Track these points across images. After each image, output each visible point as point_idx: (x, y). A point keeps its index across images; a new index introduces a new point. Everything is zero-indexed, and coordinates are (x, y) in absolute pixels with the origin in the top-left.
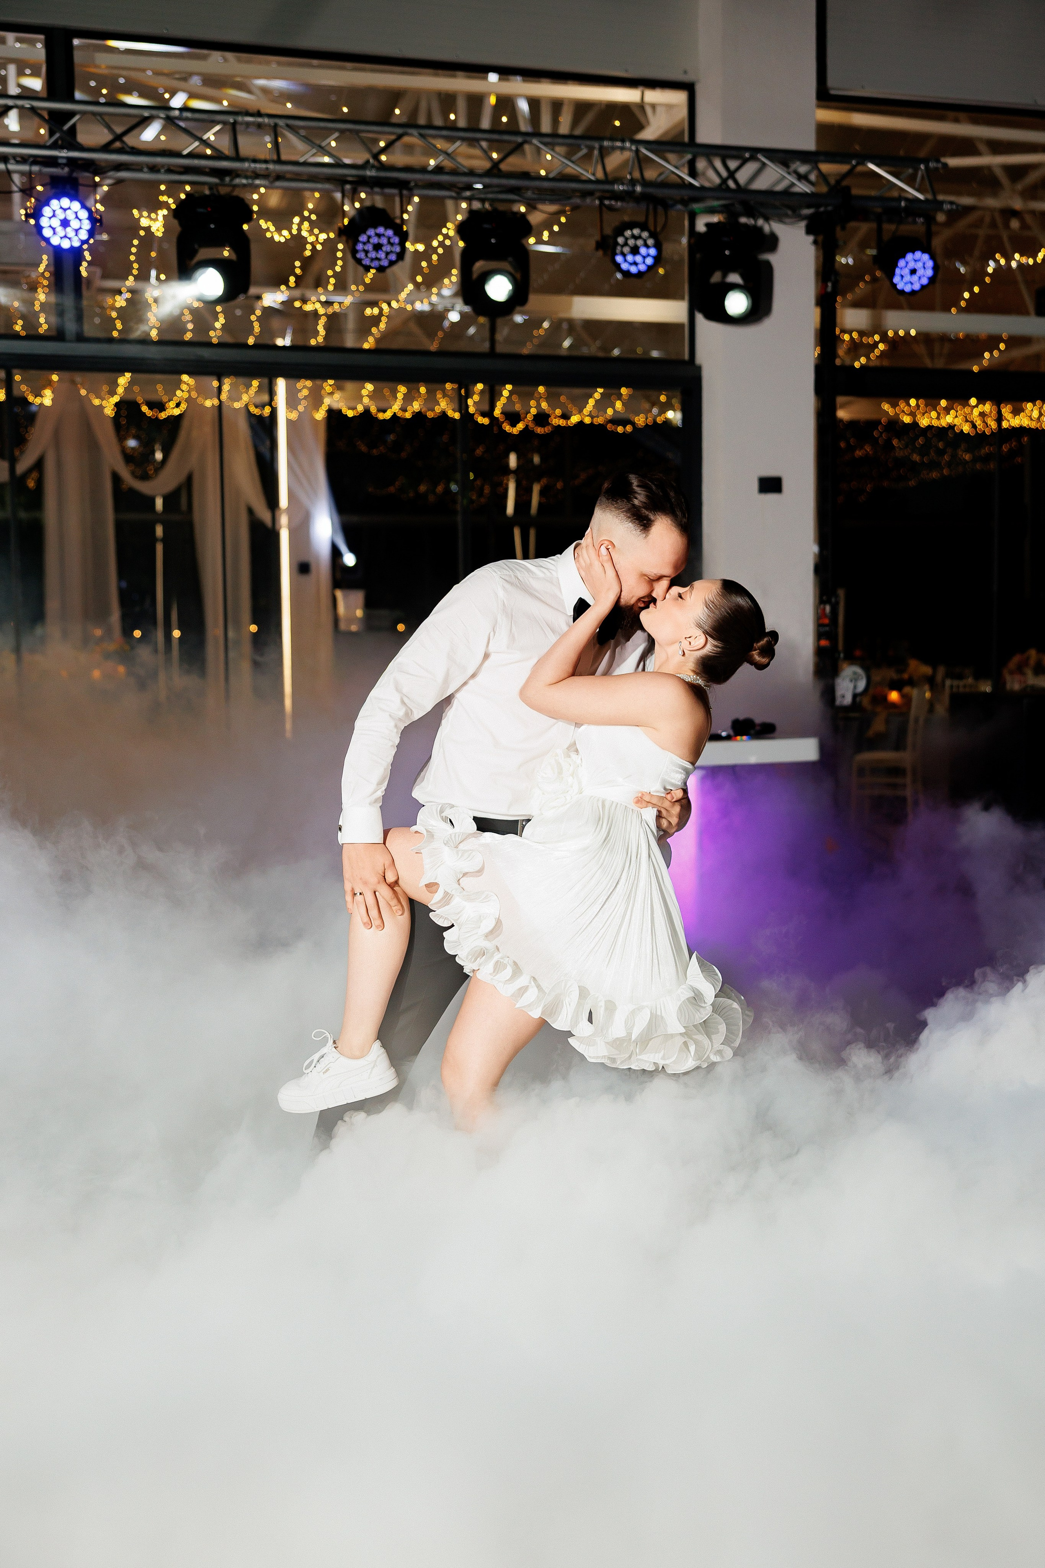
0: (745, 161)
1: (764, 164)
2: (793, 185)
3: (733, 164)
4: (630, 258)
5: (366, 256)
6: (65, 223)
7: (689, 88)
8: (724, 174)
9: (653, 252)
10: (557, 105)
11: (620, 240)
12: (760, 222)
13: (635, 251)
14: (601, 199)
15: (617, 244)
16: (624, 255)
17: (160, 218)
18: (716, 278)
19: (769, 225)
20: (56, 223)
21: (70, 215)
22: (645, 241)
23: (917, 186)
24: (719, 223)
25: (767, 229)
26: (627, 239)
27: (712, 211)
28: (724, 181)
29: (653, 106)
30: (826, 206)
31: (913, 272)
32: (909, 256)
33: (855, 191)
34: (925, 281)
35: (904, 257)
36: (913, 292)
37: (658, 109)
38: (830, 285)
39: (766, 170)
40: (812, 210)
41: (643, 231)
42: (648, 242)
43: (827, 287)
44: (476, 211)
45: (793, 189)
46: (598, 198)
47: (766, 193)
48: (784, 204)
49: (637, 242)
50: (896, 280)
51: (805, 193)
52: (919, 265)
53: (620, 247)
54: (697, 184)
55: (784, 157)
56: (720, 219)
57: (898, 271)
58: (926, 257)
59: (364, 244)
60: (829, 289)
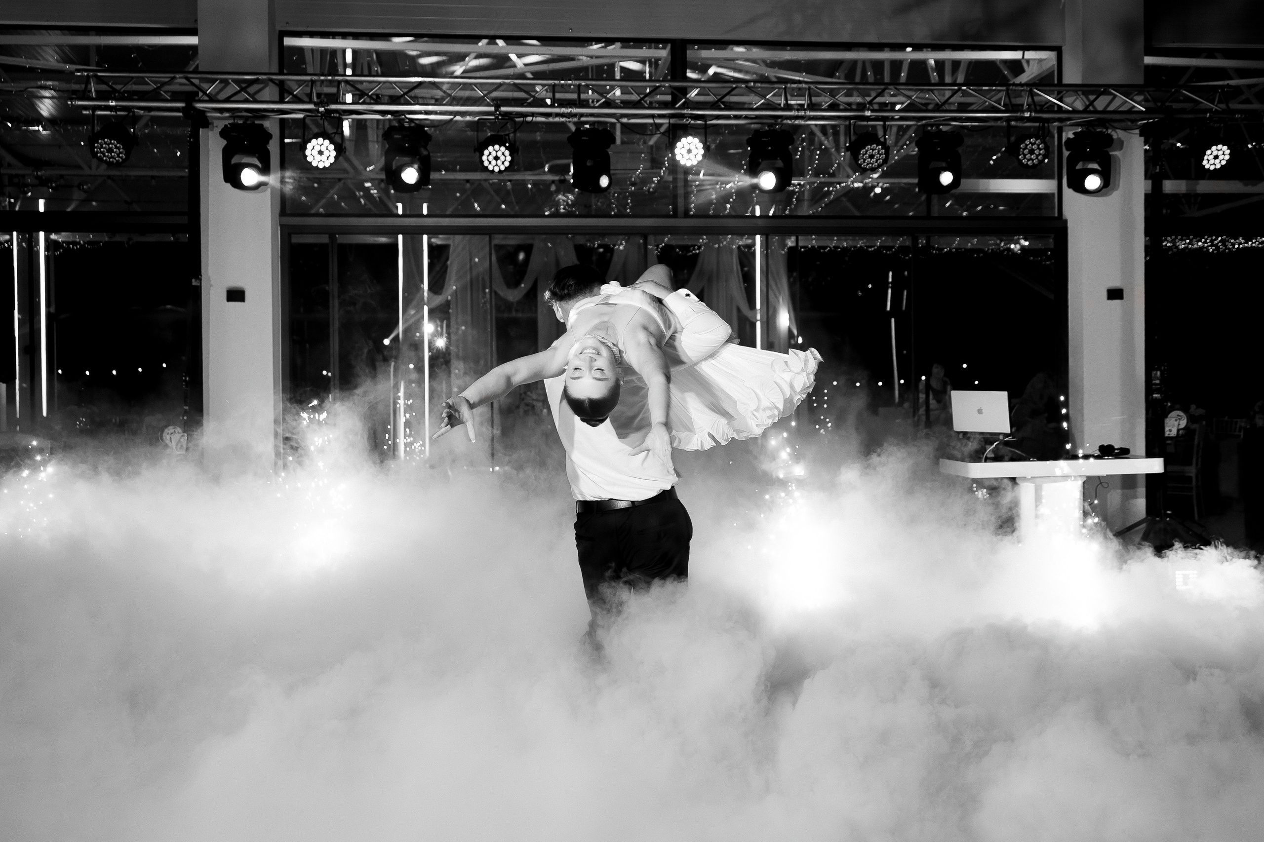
0: (1100, 94)
1: (1115, 96)
2: (1135, 107)
3: (1093, 96)
4: (1028, 156)
5: (864, 161)
6: (690, 152)
7: (1058, 50)
8: (1087, 103)
9: (1044, 151)
10: (956, 64)
11: (1022, 146)
12: (1109, 131)
13: (1032, 152)
14: (1008, 121)
15: (1020, 148)
16: (1025, 154)
18: (1079, 166)
19: (1116, 132)
20: (684, 152)
21: (693, 147)
22: (1038, 146)
23: (1215, 102)
24: (1081, 132)
25: (1115, 135)
26: (1026, 145)
27: (1077, 125)
28: (1087, 107)
29: (1028, 61)
30: (1154, 119)
31: (1217, 157)
32: (1214, 148)
34: (1223, 163)
35: (1210, 148)
36: (1214, 170)
37: (1031, 63)
38: (1158, 167)
39: (1117, 99)
40: (1146, 121)
41: (1037, 139)
42: (1040, 146)
43: (1156, 169)
44: (929, 131)
45: (1135, 109)
46: (1005, 121)
47: (1115, 112)
48: (1127, 119)
49: (1034, 147)
50: (1205, 163)
51: (1142, 111)
52: (1220, 153)
53: (1021, 150)
54: (1071, 109)
55: (1127, 90)
56: (1085, 130)
57: (1206, 157)
58: (1225, 148)
59: (864, 155)
60: (1158, 170)
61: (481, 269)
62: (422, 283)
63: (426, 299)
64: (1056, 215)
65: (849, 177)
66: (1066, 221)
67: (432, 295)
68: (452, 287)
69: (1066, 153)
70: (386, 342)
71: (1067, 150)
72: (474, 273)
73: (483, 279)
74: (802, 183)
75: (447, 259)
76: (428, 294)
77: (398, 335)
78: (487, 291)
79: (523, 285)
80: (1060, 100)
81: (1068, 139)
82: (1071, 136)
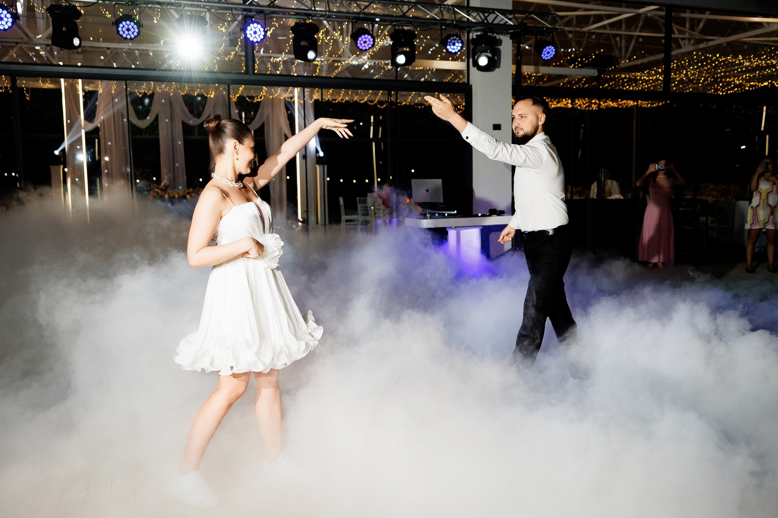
0: (490, 14)
1: (498, 15)
2: (507, 22)
3: (486, 15)
4: (452, 47)
5: (361, 45)
6: (255, 33)
8: (483, 18)
9: (460, 45)
11: (449, 40)
12: (496, 35)
13: (454, 44)
14: (441, 26)
15: (448, 42)
16: (450, 46)
17: (272, 30)
19: (498, 35)
20: (252, 32)
21: (257, 30)
22: (458, 41)
23: (548, 22)
24: (480, 35)
25: (498, 37)
26: (451, 40)
27: (477, 31)
28: (483, 21)
30: (518, 29)
31: (548, 53)
32: (547, 47)
33: (528, 25)
34: (552, 56)
35: (545, 48)
36: (548, 60)
38: (519, 57)
39: (498, 17)
40: (513, 31)
41: (457, 37)
42: (459, 41)
43: (518, 58)
44: (397, 29)
45: (507, 23)
46: (440, 26)
47: (498, 24)
48: (503, 29)
49: (455, 41)
50: (542, 56)
51: (511, 25)
52: (550, 50)
53: (449, 43)
54: (474, 21)
55: (504, 12)
56: (481, 33)
57: (543, 53)
58: (553, 48)
59: (360, 41)
60: (519, 59)
61: (120, 106)
62: (80, 114)
63: (83, 125)
64: (466, 82)
65: (349, 57)
66: (471, 86)
67: (87, 122)
68: (100, 118)
69: (472, 47)
70: (57, 152)
71: (472, 45)
72: (116, 109)
73: (122, 113)
74: (323, 60)
75: (96, 100)
76: (84, 122)
77: (64, 149)
78: (125, 120)
79: (148, 118)
80: (468, 15)
81: (473, 38)
82: (475, 37)
